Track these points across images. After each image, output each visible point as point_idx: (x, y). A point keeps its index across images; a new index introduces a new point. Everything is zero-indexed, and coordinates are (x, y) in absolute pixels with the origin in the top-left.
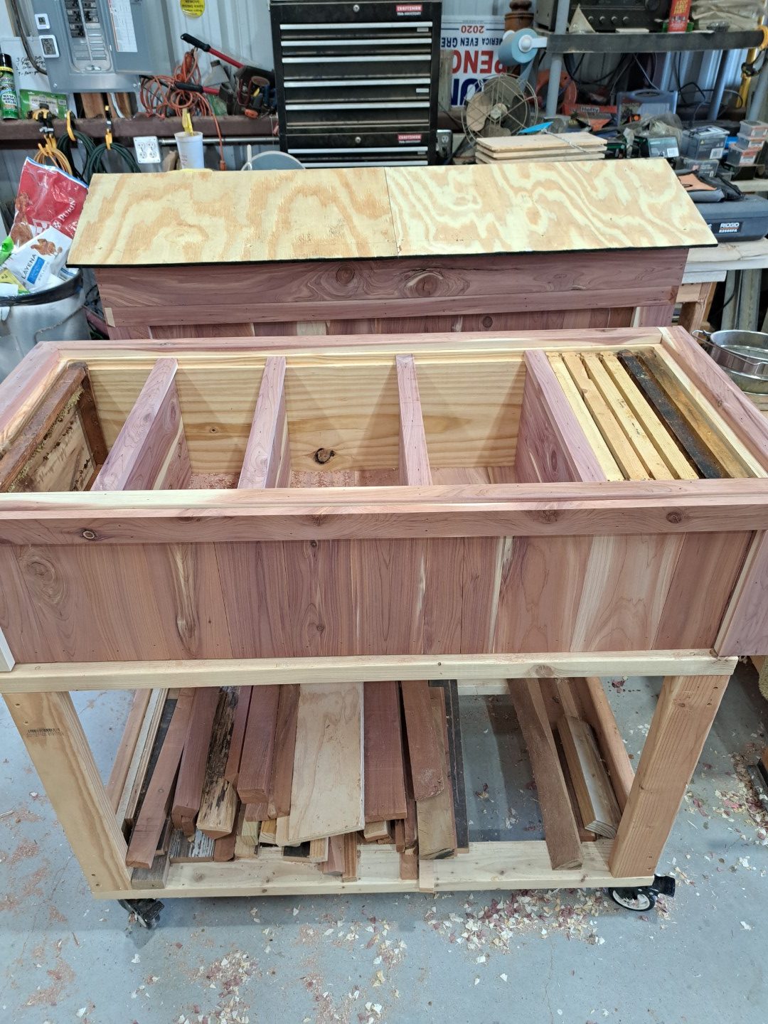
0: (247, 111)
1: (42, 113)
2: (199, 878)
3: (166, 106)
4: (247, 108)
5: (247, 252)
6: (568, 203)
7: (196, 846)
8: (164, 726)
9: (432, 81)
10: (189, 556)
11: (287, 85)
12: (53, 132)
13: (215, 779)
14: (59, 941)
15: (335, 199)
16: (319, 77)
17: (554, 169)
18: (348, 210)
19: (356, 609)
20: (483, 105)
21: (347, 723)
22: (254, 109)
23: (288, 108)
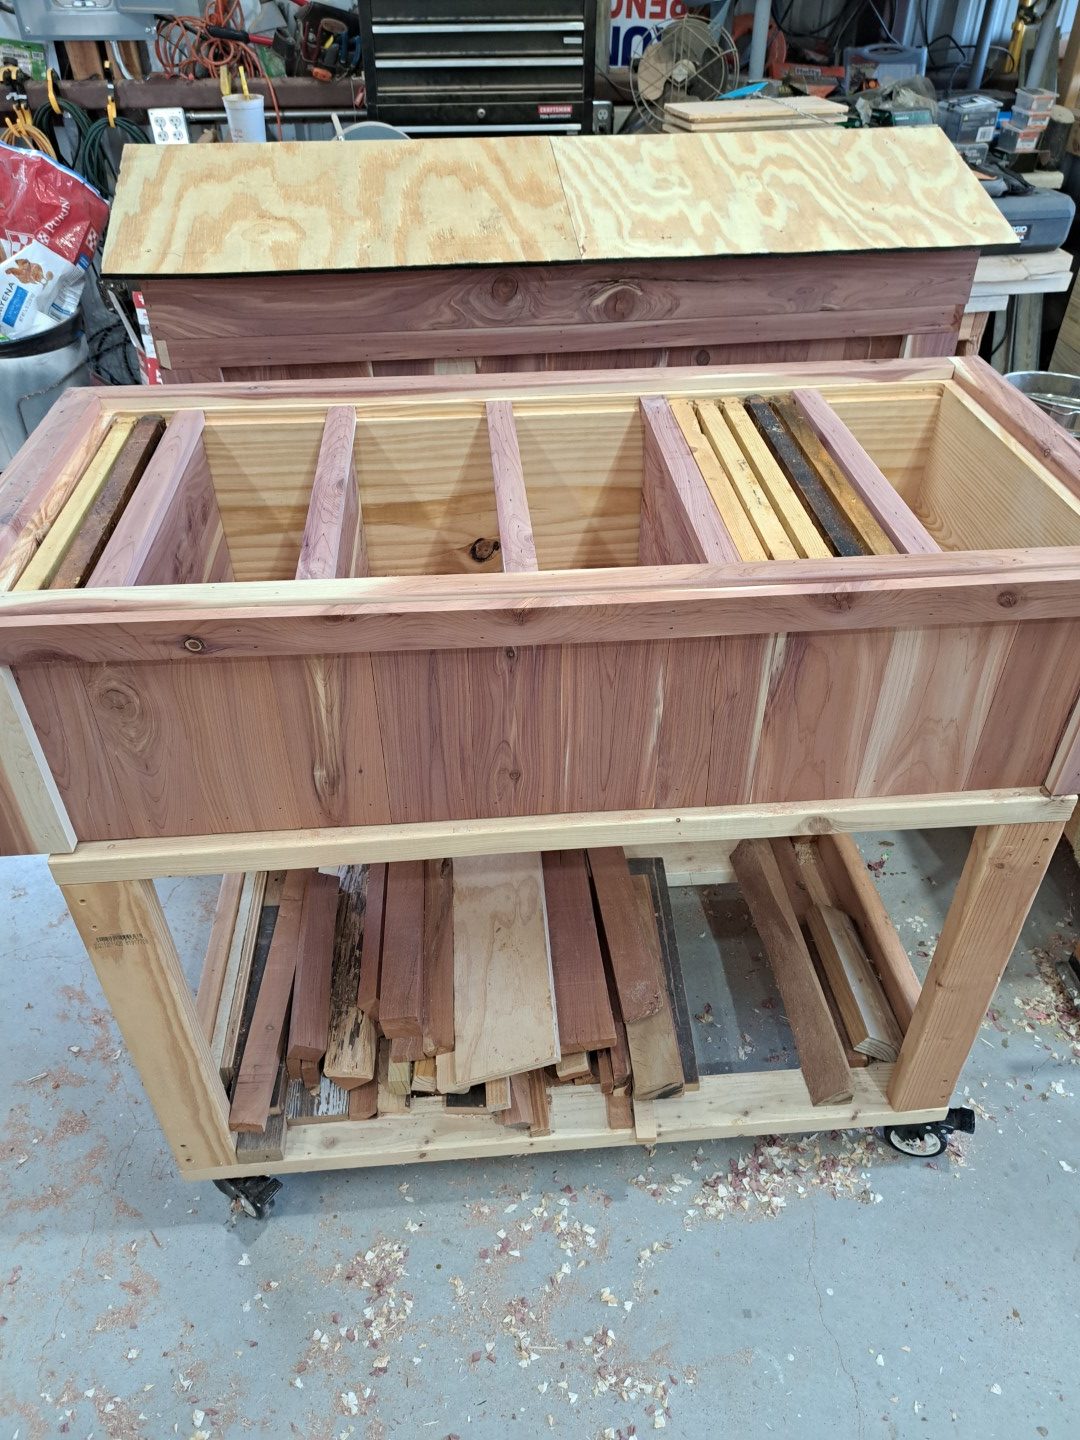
0: (316, 70)
1: (9, 72)
2: (331, 1143)
3: (195, 63)
4: (316, 65)
5: (364, 254)
6: (811, 188)
7: (323, 1101)
8: (264, 942)
9: (586, 26)
10: (335, 675)
11: (376, 29)
12: (27, 100)
13: (344, 1009)
14: (133, 1242)
15: (483, 181)
16: (423, 19)
17: (788, 139)
18: (504, 195)
19: (565, 747)
20: (661, 62)
21: (524, 924)
22: (326, 68)
23: (379, 64)
